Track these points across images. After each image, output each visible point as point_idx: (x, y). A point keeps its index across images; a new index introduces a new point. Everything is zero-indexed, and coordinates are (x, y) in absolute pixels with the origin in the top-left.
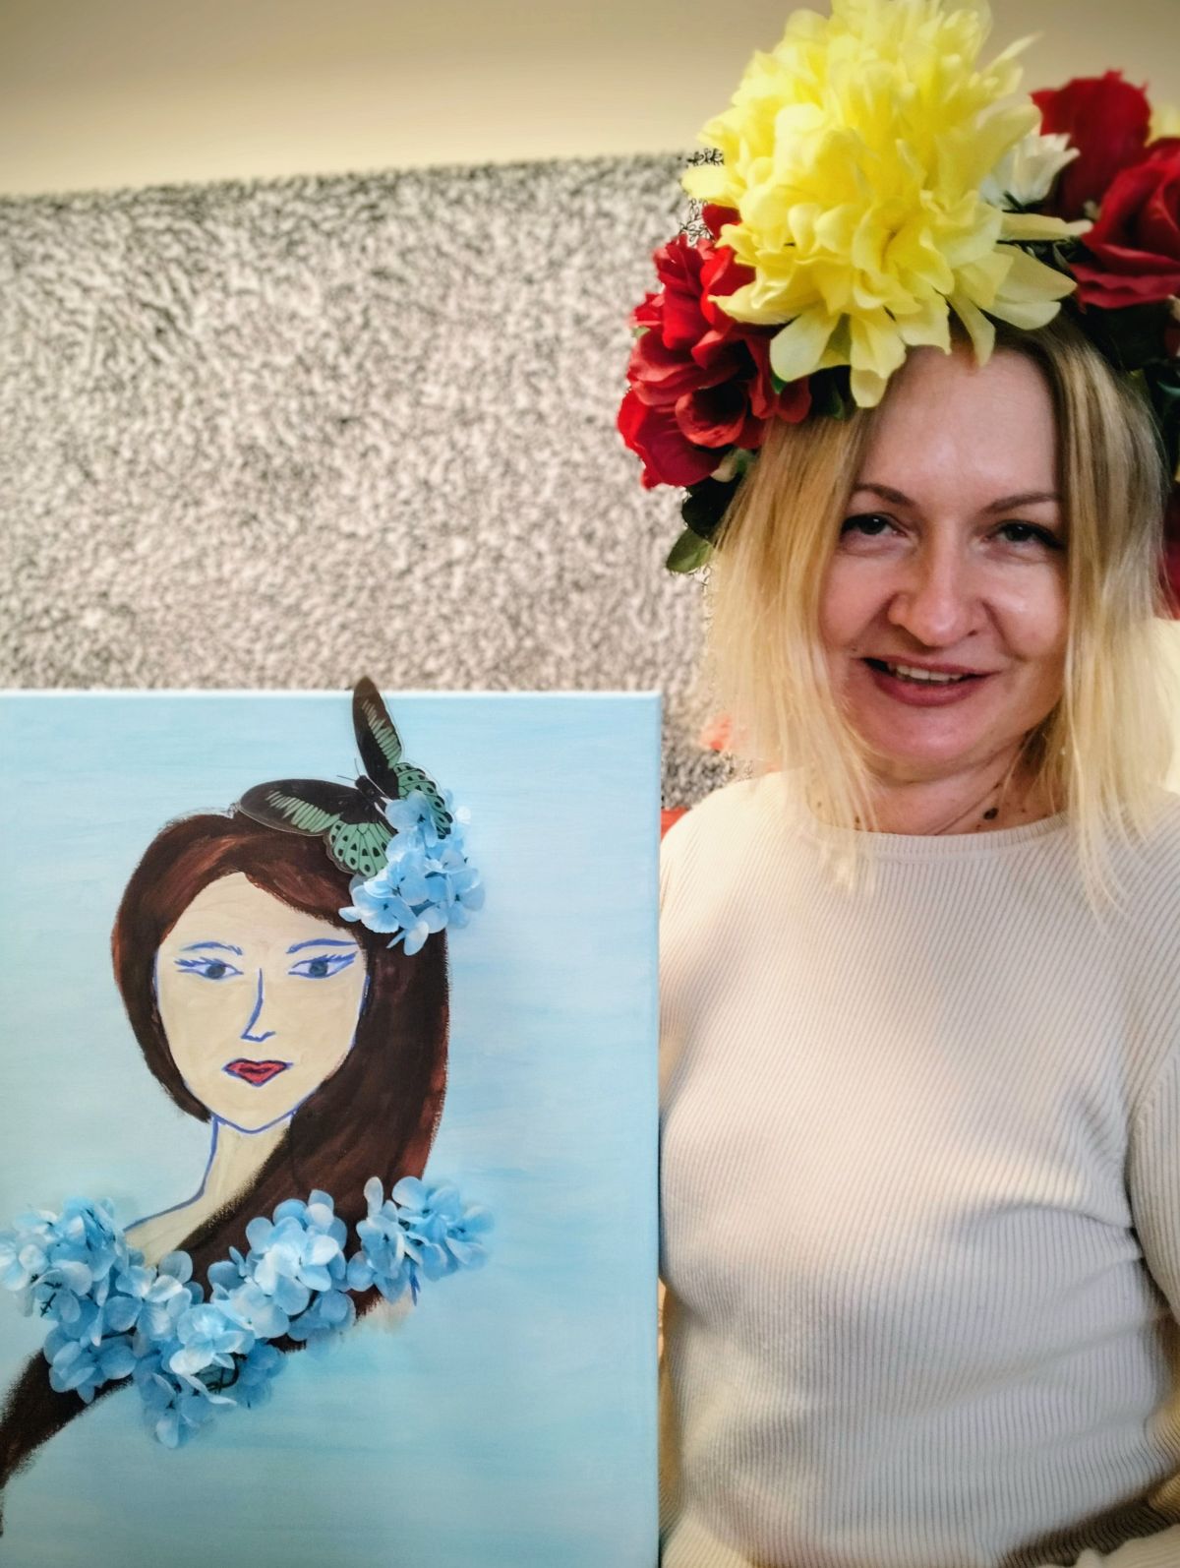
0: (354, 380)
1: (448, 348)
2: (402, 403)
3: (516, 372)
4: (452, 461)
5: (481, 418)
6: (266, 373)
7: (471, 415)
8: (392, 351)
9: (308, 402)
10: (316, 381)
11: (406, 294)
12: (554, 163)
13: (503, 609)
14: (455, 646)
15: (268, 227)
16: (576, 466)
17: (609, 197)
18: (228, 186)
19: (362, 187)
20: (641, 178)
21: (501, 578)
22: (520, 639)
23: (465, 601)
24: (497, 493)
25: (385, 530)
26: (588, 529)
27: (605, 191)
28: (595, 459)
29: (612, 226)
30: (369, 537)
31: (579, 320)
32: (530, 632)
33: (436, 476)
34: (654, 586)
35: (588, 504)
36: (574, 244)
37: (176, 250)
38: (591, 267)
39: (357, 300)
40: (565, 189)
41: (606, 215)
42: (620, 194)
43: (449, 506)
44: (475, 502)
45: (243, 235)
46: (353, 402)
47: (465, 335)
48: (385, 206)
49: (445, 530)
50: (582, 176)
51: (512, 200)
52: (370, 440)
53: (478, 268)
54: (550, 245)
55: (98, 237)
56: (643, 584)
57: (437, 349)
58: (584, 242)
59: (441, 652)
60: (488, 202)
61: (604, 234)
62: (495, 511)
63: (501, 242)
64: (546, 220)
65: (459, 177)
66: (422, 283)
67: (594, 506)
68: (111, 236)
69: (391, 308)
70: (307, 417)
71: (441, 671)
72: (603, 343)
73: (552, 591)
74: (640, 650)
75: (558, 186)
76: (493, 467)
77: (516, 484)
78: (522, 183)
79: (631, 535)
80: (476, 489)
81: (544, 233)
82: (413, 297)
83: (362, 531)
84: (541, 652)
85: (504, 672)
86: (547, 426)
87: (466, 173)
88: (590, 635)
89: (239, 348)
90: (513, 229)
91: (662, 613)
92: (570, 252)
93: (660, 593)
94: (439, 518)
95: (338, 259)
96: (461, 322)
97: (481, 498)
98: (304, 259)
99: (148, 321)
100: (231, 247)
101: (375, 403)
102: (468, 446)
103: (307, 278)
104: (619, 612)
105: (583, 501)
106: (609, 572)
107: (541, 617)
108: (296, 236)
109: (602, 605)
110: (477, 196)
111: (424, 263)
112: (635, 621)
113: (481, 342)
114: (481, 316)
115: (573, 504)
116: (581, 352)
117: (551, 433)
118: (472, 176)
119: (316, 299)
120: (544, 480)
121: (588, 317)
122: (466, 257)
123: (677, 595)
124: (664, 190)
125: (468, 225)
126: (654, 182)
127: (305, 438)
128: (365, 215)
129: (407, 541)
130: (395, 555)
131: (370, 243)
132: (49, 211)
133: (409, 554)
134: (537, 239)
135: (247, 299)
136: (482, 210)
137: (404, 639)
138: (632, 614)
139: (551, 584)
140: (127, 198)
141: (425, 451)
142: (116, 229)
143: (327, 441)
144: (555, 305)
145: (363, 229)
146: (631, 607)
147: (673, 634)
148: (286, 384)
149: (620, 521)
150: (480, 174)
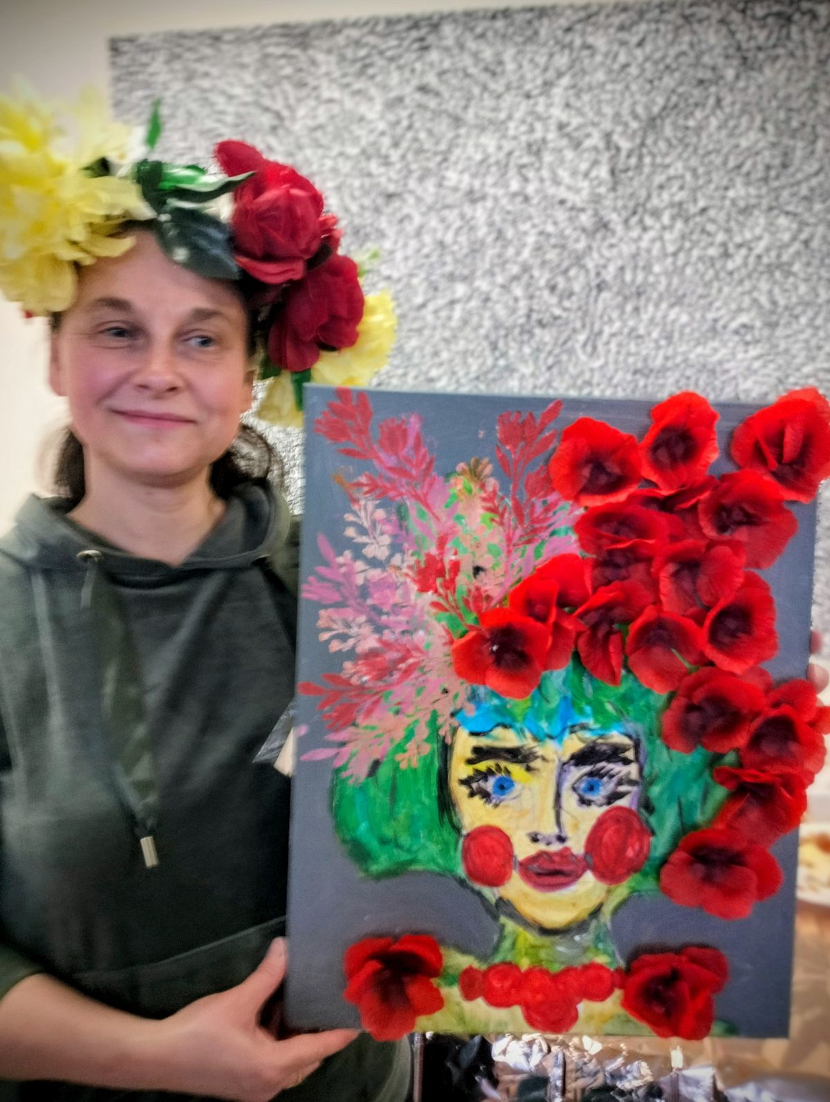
0: (398, 166)
1: (465, 146)
2: (430, 185)
3: (512, 164)
4: (460, 228)
5: (483, 198)
6: (340, 160)
7: (477, 195)
8: (427, 146)
9: (367, 182)
10: (374, 166)
11: (440, 104)
12: (554, 7)
13: (487, 337)
14: (451, 361)
15: (349, 53)
16: (549, 235)
17: (592, 34)
18: (326, 24)
19: (416, 25)
20: (617, 20)
21: (487, 314)
22: (497, 359)
23: (461, 329)
24: (491, 253)
25: (411, 275)
26: (552, 283)
27: (590, 29)
28: (562, 231)
29: (592, 55)
30: (399, 280)
31: (561, 127)
32: (504, 355)
33: (449, 238)
34: (597, 327)
35: (553, 265)
36: (563, 69)
37: (288, 71)
38: (574, 87)
39: (406, 108)
40: (560, 27)
41: (589, 47)
42: (601, 32)
43: (456, 261)
44: (474, 259)
45: (333, 59)
46: (397, 182)
47: (478, 136)
48: (431, 39)
49: (451, 277)
50: (575, 18)
51: (521, 35)
52: (406, 210)
53: (492, 86)
54: (546, 69)
55: (238, 60)
56: (588, 325)
57: (457, 146)
58: (571, 67)
59: (441, 364)
60: (504, 36)
61: (586, 61)
62: (487, 266)
63: (510, 66)
64: (544, 50)
65: (484, 17)
66: (452, 97)
67: (559, 265)
68: (246, 59)
69: (428, 115)
70: (366, 193)
71: (439, 379)
72: (577, 145)
73: (522, 326)
74: (582, 373)
75: (555, 25)
76: (489, 233)
77: (505, 247)
78: (529, 22)
79: (583, 288)
80: (476, 249)
81: (542, 60)
82: (443, 107)
83: (396, 275)
84: (510, 369)
85: (482, 382)
86: (530, 205)
87: (490, 14)
88: (546, 359)
89: (324, 141)
90: (520, 57)
91: (600, 348)
92: (560, 75)
93: (600, 333)
94: (449, 268)
95: (395, 78)
96: (476, 126)
97: (478, 256)
98: (372, 77)
99: (266, 120)
100: (323, 69)
101: (412, 184)
102: (473, 218)
103: (373, 91)
104: (569, 344)
105: (550, 261)
106: (564, 315)
107: (512, 344)
108: (368, 61)
109: (557, 339)
110: (496, 32)
111: (454, 81)
112: (579, 352)
113: (489, 141)
114: (491, 122)
115: (544, 263)
116: (560, 151)
117: (532, 211)
118: (494, 17)
119: (378, 107)
120: (524, 245)
121: (568, 124)
122: (484, 77)
123: (613, 335)
124: (635, 29)
125: (488, 54)
126: (628, 22)
127: (363, 207)
128: (416, 46)
129: (425, 285)
130: (416, 293)
131: (418, 66)
132: (208, 41)
133: (426, 293)
134: (536, 65)
135: (331, 106)
136: (499, 43)
137: (417, 354)
138: (578, 346)
139: (522, 321)
140: (258, 33)
141: (443, 220)
142: (250, 55)
143: (377, 210)
144: (545, 115)
145: (414, 56)
146: (577, 341)
147: (606, 364)
148: (353, 168)
149: (576, 277)
150: (500, 16)
